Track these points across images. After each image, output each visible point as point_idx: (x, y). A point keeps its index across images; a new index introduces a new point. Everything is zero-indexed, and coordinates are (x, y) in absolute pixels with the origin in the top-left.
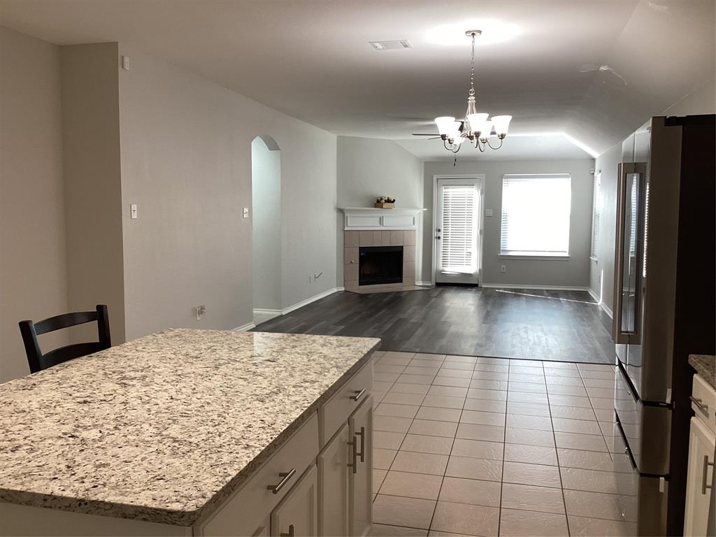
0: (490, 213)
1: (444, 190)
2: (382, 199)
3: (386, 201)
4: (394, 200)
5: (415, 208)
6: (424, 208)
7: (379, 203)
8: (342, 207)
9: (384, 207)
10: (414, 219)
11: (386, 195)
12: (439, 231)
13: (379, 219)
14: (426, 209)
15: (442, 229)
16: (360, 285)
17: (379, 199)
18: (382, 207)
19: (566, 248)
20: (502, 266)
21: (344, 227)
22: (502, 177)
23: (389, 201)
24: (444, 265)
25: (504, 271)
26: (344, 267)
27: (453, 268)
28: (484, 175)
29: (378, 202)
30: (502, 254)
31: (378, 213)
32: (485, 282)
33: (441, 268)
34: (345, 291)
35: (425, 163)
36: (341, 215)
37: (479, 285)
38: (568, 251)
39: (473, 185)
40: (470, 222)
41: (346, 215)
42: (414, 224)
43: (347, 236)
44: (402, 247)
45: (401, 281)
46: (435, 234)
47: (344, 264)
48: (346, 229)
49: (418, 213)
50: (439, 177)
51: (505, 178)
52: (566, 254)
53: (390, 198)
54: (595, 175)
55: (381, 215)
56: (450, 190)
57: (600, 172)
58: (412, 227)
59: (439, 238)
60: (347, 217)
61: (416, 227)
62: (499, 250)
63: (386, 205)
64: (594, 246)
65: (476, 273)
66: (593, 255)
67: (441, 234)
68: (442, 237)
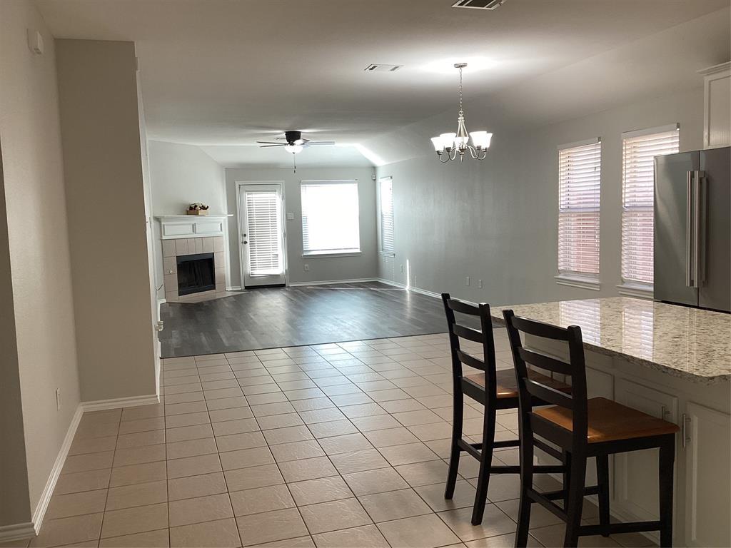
0: (291, 216)
1: (247, 196)
2: (196, 206)
3: (200, 207)
4: (208, 207)
5: (221, 214)
6: (229, 214)
7: (192, 210)
8: (157, 215)
10: (221, 224)
11: (199, 201)
12: (245, 235)
13: (191, 226)
14: (232, 215)
15: (248, 234)
16: (179, 294)
17: (193, 206)
18: (197, 214)
19: (358, 245)
20: (306, 265)
21: (161, 236)
22: (300, 183)
23: (204, 208)
24: (253, 268)
25: (308, 269)
26: (164, 278)
27: (261, 272)
28: (283, 181)
29: (191, 208)
30: (305, 254)
31: (193, 219)
32: (291, 281)
33: (249, 271)
34: (167, 303)
35: (226, 168)
36: (158, 223)
37: (287, 285)
38: (359, 247)
39: (275, 191)
40: (274, 226)
41: (162, 223)
42: (221, 230)
43: (164, 245)
44: (213, 253)
45: (214, 289)
46: (241, 239)
47: (165, 275)
48: (164, 238)
49: (224, 219)
50: (240, 183)
51: (303, 184)
52: (358, 251)
53: (204, 204)
54: (379, 180)
55: (193, 223)
56: (254, 196)
57: (391, 178)
58: (220, 233)
59: (246, 243)
60: (164, 225)
61: (223, 233)
62: (303, 251)
63: (201, 212)
64: (382, 241)
65: (283, 273)
66: (383, 250)
67: (247, 239)
68: (248, 241)
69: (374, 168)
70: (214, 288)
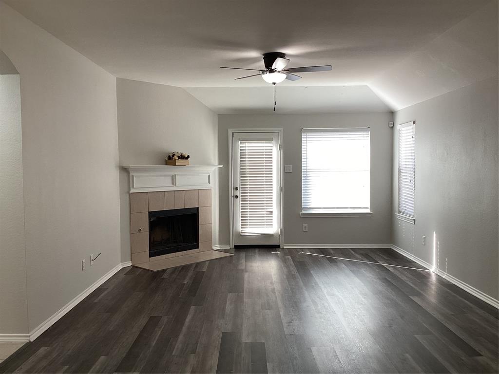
0: (290, 168)
1: (240, 145)
2: (174, 155)
3: (179, 157)
4: (188, 156)
5: (208, 164)
6: (219, 164)
7: (170, 160)
8: (125, 165)
9: (177, 164)
10: (209, 176)
11: (179, 150)
12: (237, 189)
13: (171, 178)
14: (222, 166)
15: (239, 187)
16: (150, 256)
17: (171, 155)
18: (174, 164)
19: (367, 204)
20: (305, 225)
21: (130, 190)
22: (301, 130)
23: (182, 157)
24: (243, 225)
25: (307, 230)
26: (131, 237)
28: (282, 129)
29: (170, 158)
30: (303, 212)
31: (170, 170)
32: (287, 242)
33: (239, 229)
34: (133, 267)
35: (219, 115)
36: (126, 174)
37: (281, 247)
38: (369, 207)
39: (272, 140)
40: (269, 179)
41: (131, 174)
42: (209, 182)
43: (132, 199)
44: (198, 208)
46: (231, 192)
47: (131, 234)
48: (132, 191)
49: (213, 170)
50: (234, 130)
51: (304, 132)
52: (368, 211)
53: (184, 153)
54: (398, 127)
55: (173, 174)
56: (248, 145)
57: (414, 123)
58: (208, 186)
59: (237, 197)
60: (133, 176)
61: (211, 185)
62: (301, 208)
63: (180, 162)
64: (399, 202)
65: (277, 233)
66: (399, 212)
67: (239, 193)
68: (239, 195)
69: (392, 114)
70: (198, 247)
